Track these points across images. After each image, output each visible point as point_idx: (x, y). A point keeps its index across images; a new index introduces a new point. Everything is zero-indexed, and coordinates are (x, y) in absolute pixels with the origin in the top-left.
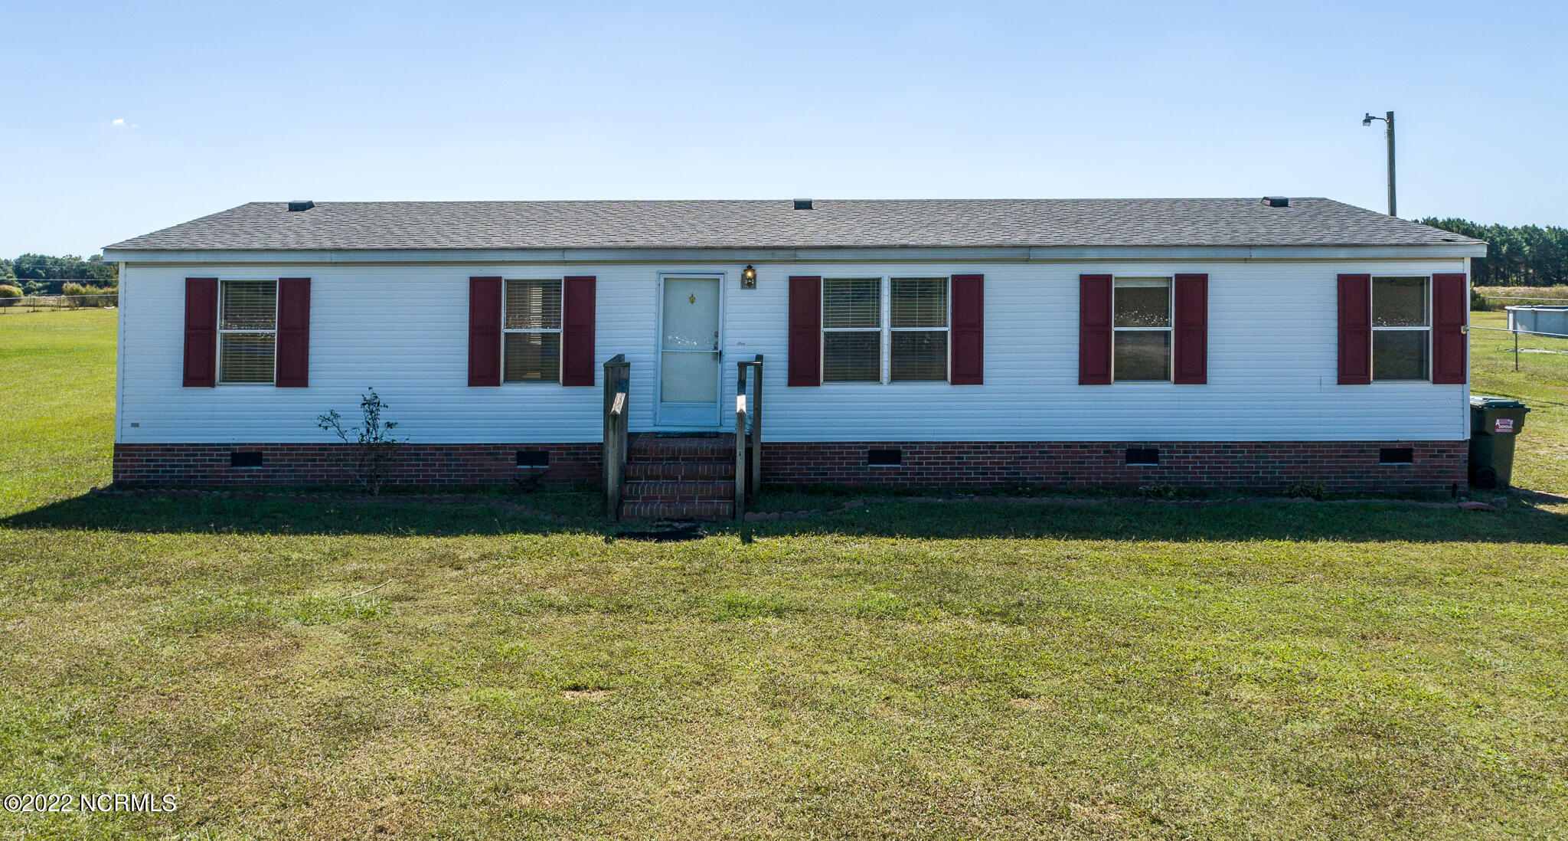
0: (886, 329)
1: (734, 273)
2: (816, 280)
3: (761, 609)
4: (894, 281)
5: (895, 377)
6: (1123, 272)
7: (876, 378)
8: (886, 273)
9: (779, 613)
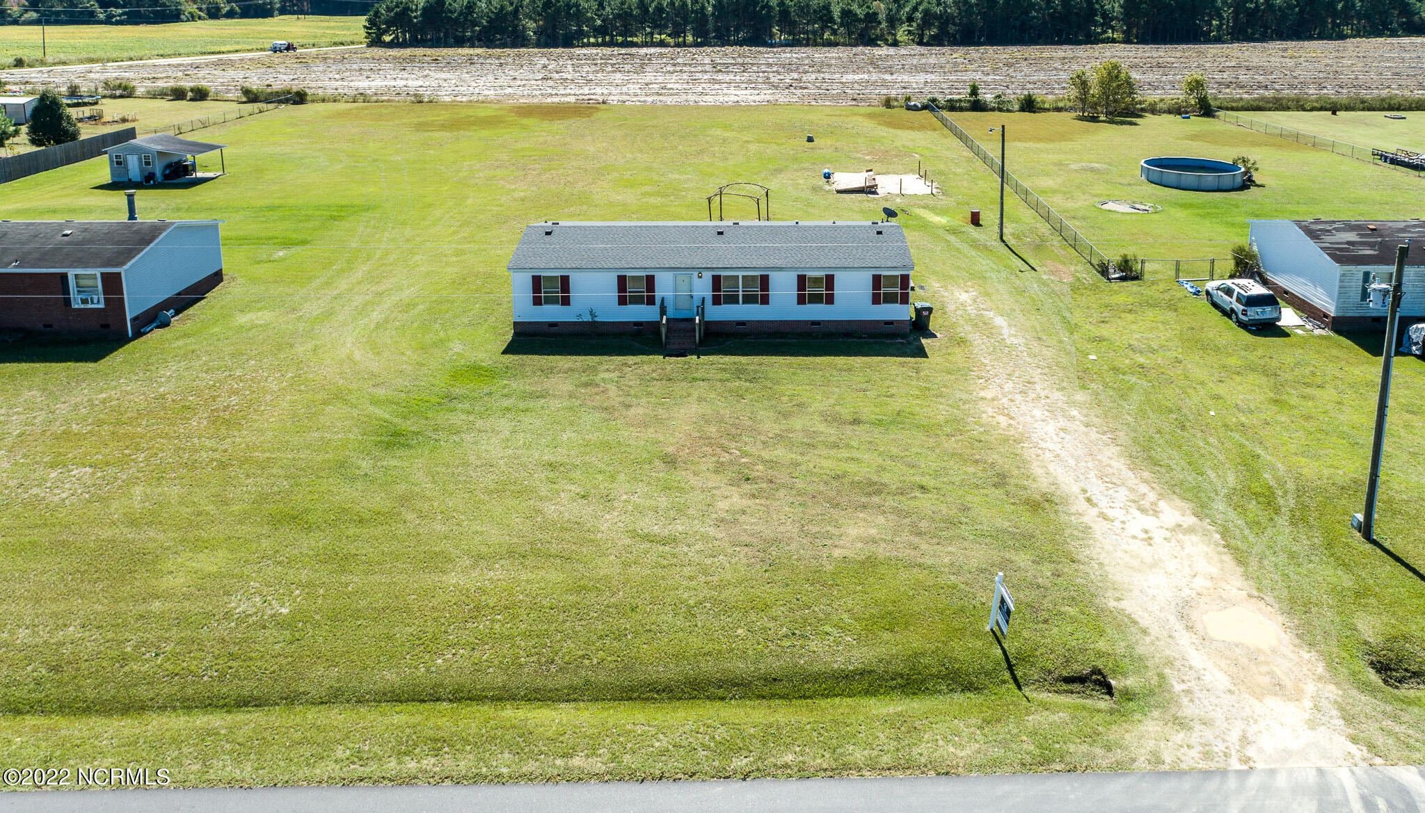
0: (741, 293)
1: (696, 274)
2: (720, 276)
3: (700, 380)
4: (743, 276)
5: (743, 303)
6: (810, 274)
7: (738, 303)
8: (740, 274)
9: (703, 380)
